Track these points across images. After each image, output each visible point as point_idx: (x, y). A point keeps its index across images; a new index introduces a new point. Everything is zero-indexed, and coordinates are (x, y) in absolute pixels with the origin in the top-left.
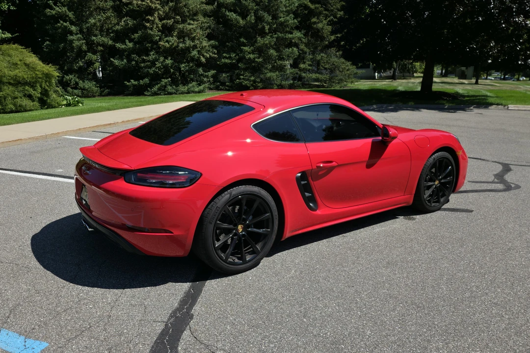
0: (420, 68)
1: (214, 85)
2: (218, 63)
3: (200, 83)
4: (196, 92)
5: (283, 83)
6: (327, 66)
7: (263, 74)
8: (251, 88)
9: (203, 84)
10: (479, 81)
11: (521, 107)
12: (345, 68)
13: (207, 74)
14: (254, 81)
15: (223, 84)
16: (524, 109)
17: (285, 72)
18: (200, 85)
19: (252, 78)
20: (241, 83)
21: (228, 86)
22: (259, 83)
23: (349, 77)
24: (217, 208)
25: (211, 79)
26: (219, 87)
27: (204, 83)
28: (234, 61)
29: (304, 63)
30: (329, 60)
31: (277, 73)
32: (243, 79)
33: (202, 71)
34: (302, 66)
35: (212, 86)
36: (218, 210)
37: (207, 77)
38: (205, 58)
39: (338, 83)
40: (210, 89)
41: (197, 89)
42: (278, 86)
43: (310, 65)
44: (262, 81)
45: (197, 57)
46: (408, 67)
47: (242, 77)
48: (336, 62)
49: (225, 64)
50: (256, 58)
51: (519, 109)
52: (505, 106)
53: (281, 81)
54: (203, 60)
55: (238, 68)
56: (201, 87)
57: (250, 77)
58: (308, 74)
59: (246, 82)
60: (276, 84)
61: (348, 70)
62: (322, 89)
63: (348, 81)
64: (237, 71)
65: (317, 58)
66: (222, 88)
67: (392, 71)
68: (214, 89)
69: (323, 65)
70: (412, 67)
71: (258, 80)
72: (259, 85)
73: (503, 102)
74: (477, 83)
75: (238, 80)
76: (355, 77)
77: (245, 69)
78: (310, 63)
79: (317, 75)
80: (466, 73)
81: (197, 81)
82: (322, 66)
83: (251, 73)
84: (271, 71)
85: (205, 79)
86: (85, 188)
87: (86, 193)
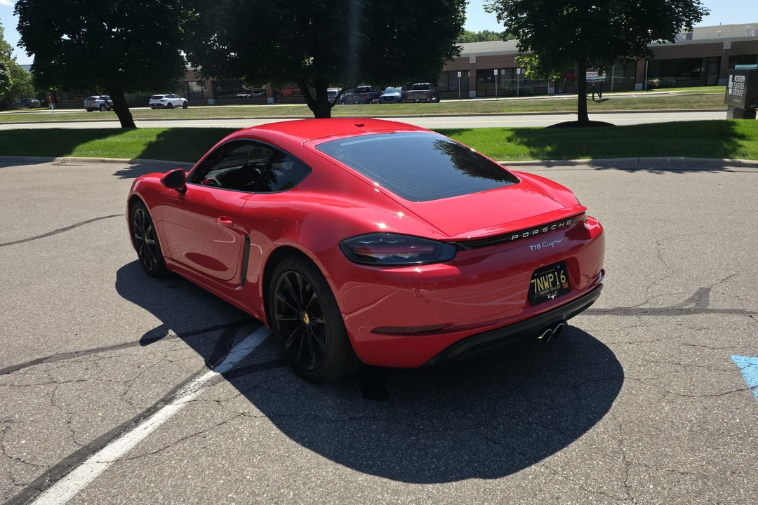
86: (541, 278)
87: (550, 281)
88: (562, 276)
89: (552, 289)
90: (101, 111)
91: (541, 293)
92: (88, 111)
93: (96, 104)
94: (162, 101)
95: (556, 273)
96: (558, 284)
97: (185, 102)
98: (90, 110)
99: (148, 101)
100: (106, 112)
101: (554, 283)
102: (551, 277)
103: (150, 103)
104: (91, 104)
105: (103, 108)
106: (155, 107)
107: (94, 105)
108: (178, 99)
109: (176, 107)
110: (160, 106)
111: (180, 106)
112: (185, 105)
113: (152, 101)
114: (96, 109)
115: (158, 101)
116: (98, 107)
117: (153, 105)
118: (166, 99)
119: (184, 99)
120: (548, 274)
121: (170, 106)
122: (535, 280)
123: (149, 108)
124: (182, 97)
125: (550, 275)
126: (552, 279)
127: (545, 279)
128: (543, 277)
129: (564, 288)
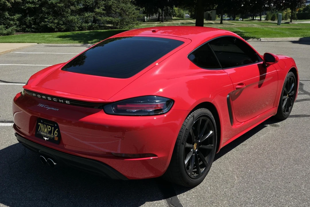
0: (178, 12)
1: (20, 27)
2: (22, 7)
3: (8, 26)
4: (4, 35)
5: (84, 24)
6: (117, 11)
7: (65, 17)
8: (56, 30)
9: (10, 27)
10: (223, 21)
11: (269, 39)
12: (131, 13)
13: (12, 17)
14: (58, 24)
15: (29, 26)
16: (271, 40)
17: (84, 16)
18: (7, 28)
19: (56, 21)
20: (46, 26)
21: (33, 28)
22: (62, 25)
23: (134, 20)
24: (186, 130)
25: (18, 22)
26: (25, 29)
27: (11, 25)
28: (37, 6)
29: (99, 8)
30: (119, 5)
31: (78, 16)
32: (48, 21)
33: (8, 15)
34: (97, 10)
35: (19, 29)
36: (187, 132)
37: (13, 20)
38: (10, 3)
39: (127, 25)
40: (17, 31)
41: (5, 32)
42: (79, 28)
43: (103, 10)
44: (64, 24)
45: (3, 2)
46: (170, 11)
47: (46, 20)
48: (125, 7)
49: (29, 8)
50: (58, 3)
51: (268, 40)
52: (258, 39)
53: (82, 24)
54: (9, 4)
55: (42, 12)
56: (9, 30)
57: (54, 19)
58: (103, 18)
59: (51, 25)
60: (77, 26)
61: (134, 14)
62: (115, 30)
63: (134, 23)
64: (41, 15)
65: (109, 4)
66: (29, 30)
67: (158, 15)
68: (21, 31)
69: (114, 9)
70: (172, 12)
71: (61, 22)
72: (62, 27)
73: (256, 36)
74: (221, 23)
75: (43, 23)
76: (138, 20)
77: (48, 13)
78: (103, 8)
79: (111, 18)
80: (211, 16)
81: (4, 25)
82: (113, 11)
83: (54, 16)
84: (71, 15)
85: (12, 22)
86: (44, 125)
87: (48, 130)
88: (56, 132)
89: (48, 135)
91: (42, 133)
95: (53, 128)
96: (52, 134)
101: (50, 133)
120: (48, 125)
122: (40, 124)
125: (49, 127)
126: (50, 130)
127: (46, 127)
128: (45, 125)
129: (55, 139)
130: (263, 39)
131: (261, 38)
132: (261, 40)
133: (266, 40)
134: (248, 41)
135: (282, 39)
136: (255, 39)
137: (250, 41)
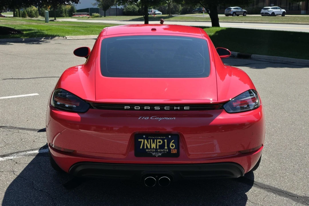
11: (74, 37)
16: (76, 38)
52: (63, 37)
86: (149, 140)
87: (158, 144)
88: (171, 144)
89: (159, 150)
90: (233, 16)
91: (147, 150)
92: (226, 16)
93: (231, 12)
94: (269, 11)
95: (166, 141)
96: (166, 148)
97: (284, 12)
98: (227, 15)
99: (260, 11)
100: (236, 16)
101: (162, 147)
102: (160, 142)
103: (261, 12)
104: (228, 12)
105: (234, 14)
106: (263, 14)
107: (230, 12)
108: (280, 10)
109: (277, 15)
110: (267, 14)
111: (280, 15)
112: (283, 14)
113: (263, 11)
114: (230, 15)
115: (266, 11)
116: (232, 13)
117: (263, 13)
118: (271, 9)
119: (284, 10)
120: (157, 139)
121: (273, 14)
122: (143, 140)
123: (260, 15)
124: (282, 9)
125: (158, 140)
126: (161, 144)
127: (154, 142)
128: (152, 140)
129: (172, 152)
130: (68, 37)
131: (66, 36)
132: (67, 39)
133: (72, 38)
134: (55, 39)
135: (86, 37)
136: (61, 37)
137: (56, 39)
